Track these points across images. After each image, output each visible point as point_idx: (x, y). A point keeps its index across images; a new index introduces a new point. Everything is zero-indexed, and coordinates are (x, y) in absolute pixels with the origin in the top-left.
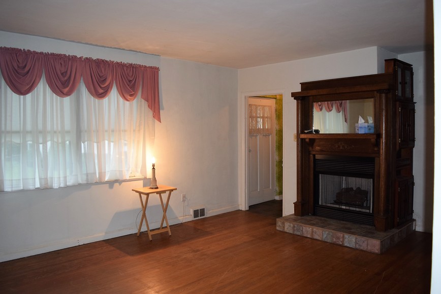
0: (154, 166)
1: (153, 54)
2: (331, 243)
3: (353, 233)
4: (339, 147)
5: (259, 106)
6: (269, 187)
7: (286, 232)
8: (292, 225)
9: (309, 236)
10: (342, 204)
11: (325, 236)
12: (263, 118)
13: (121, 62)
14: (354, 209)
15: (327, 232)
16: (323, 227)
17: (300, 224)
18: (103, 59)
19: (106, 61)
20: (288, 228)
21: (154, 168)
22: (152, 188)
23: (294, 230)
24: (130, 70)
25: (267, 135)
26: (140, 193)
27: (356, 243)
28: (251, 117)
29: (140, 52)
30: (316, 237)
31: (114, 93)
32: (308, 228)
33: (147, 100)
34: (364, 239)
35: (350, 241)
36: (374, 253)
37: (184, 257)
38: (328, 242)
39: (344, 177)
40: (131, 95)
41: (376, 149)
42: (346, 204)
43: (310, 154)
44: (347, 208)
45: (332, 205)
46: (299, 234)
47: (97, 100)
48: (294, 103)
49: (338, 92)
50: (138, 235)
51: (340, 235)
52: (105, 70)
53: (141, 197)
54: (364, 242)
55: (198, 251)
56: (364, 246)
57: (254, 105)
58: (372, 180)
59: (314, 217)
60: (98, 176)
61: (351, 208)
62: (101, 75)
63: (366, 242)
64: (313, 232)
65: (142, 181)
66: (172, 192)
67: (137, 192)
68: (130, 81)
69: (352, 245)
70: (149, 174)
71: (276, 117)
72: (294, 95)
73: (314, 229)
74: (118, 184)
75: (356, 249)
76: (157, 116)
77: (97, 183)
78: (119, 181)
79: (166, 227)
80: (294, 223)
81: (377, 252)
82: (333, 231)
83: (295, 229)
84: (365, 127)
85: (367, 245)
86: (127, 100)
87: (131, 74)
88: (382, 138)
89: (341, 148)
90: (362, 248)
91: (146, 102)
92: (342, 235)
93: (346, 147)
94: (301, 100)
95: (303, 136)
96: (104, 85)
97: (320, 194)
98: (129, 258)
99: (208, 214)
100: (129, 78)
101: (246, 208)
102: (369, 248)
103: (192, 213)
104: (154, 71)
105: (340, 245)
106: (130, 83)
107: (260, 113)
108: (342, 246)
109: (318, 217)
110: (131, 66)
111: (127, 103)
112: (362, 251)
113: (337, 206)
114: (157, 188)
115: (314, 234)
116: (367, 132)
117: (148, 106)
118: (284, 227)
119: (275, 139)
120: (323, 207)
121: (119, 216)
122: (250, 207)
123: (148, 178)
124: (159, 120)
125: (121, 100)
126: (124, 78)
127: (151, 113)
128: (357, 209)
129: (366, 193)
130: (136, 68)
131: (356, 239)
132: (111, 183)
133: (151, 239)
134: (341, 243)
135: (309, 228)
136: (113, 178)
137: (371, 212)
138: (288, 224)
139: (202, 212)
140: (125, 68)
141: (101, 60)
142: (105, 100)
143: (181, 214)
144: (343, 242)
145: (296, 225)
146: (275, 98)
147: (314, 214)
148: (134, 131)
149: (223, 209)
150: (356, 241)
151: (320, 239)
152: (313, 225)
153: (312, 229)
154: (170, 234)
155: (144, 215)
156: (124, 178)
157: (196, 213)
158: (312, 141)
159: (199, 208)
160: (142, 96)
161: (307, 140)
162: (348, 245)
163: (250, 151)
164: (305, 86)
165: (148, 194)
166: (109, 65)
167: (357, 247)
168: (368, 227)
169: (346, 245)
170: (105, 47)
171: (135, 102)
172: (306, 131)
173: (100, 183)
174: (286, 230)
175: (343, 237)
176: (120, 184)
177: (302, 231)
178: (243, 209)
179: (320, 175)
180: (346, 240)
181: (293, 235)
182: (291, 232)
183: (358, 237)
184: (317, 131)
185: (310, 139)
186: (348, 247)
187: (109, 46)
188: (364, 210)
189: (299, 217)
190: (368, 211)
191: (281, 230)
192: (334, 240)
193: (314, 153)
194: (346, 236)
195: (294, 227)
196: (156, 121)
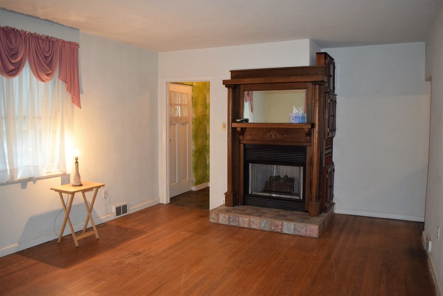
0: (77, 159)
1: (71, 28)
2: (269, 232)
3: (291, 220)
4: (271, 136)
5: (178, 93)
6: (186, 178)
7: (221, 224)
8: (227, 217)
9: (246, 226)
10: (271, 192)
11: (263, 225)
12: (181, 105)
13: (36, 33)
14: (285, 196)
15: (265, 221)
16: (260, 216)
17: (236, 215)
18: (14, 28)
19: (17, 30)
20: (223, 219)
21: (77, 162)
22: (76, 186)
23: (229, 221)
24: (46, 44)
25: (184, 124)
26: (61, 192)
27: (295, 229)
28: (171, 104)
29: (57, 23)
30: (254, 226)
31: (26, 71)
32: (244, 218)
33: (65, 81)
34: (302, 225)
35: (289, 227)
36: (312, 238)
37: (127, 262)
38: (265, 231)
39: (275, 166)
40: (48, 75)
41: (308, 138)
42: (276, 192)
43: (240, 143)
44: (278, 196)
45: (262, 194)
46: (235, 225)
47: (4, 78)
48: (225, 91)
49: (273, 82)
50: (59, 241)
51: (279, 222)
52: (16, 42)
53: (62, 197)
54: (302, 228)
55: (139, 254)
56: (303, 232)
57: (173, 91)
58: (302, 168)
59: (245, 207)
60: (9, 174)
61: (282, 196)
62: (12, 47)
63: (305, 228)
64: (250, 222)
65: (60, 178)
66: (99, 189)
67: (56, 190)
68: (46, 57)
69: (291, 232)
70: (70, 170)
71: (193, 104)
72: (225, 82)
73: (252, 219)
74: (32, 182)
75: (294, 236)
76: (76, 100)
77: (8, 183)
78: (32, 179)
79: (92, 228)
80: (229, 214)
81: (315, 236)
82: (271, 219)
83: (231, 220)
84: (299, 117)
85: (306, 230)
86: (42, 80)
87: (47, 49)
88: (315, 127)
89: (273, 137)
90: (300, 234)
91: (64, 83)
92: (280, 223)
93: (278, 136)
94: (233, 88)
95: (234, 125)
96: (15, 60)
97: (250, 183)
98: (61, 271)
99: (130, 210)
100: (44, 53)
101: (167, 201)
102: (308, 233)
103: (114, 211)
104: (73, 48)
105: (279, 233)
106: (46, 60)
107: (178, 100)
108: (281, 233)
109: (249, 206)
110: (48, 39)
111: (42, 83)
112: (301, 236)
113: (268, 194)
114: (81, 185)
115: (251, 224)
116: (301, 121)
117: (67, 89)
118: (218, 219)
119: (192, 128)
120: (252, 196)
121: (34, 221)
122: (171, 199)
123: (67, 174)
124: (79, 106)
125: (35, 79)
126: (40, 53)
127: (69, 96)
128: (288, 197)
129: (292, 180)
130: (53, 42)
131: (295, 226)
132: (24, 183)
133: (77, 245)
134: (280, 231)
135: (246, 218)
136: (27, 176)
137: (301, 198)
138: (223, 215)
139: (125, 208)
140: (40, 41)
141: (11, 28)
142: (16, 79)
143: (105, 213)
144: (281, 229)
145: (231, 216)
146: (192, 86)
147: (244, 204)
148: (50, 118)
149: (145, 203)
150: (294, 228)
151: (258, 228)
152: (249, 214)
153: (249, 220)
154: (98, 237)
155: (67, 218)
156: (41, 175)
157: (119, 210)
158: (243, 130)
159: (121, 204)
160: (59, 76)
161: (239, 129)
162: (287, 232)
163: (171, 141)
164: (235, 74)
165: (73, 193)
166: (21, 35)
167: (296, 233)
168: (300, 213)
169: (284, 232)
170: (15, 12)
171: (50, 83)
172: (238, 120)
173: (12, 182)
174: (221, 222)
175: (282, 225)
176: (34, 183)
177: (239, 221)
178: (165, 202)
179: (250, 164)
180: (285, 227)
181: (229, 227)
182: (227, 223)
183: (296, 223)
184: (247, 120)
185: (241, 128)
186: (286, 234)
187: (21, 12)
188: (294, 197)
189: (231, 208)
190: (298, 198)
191: (216, 222)
192: (273, 228)
193: (245, 142)
194: (285, 223)
195: (230, 218)
196: (76, 107)
